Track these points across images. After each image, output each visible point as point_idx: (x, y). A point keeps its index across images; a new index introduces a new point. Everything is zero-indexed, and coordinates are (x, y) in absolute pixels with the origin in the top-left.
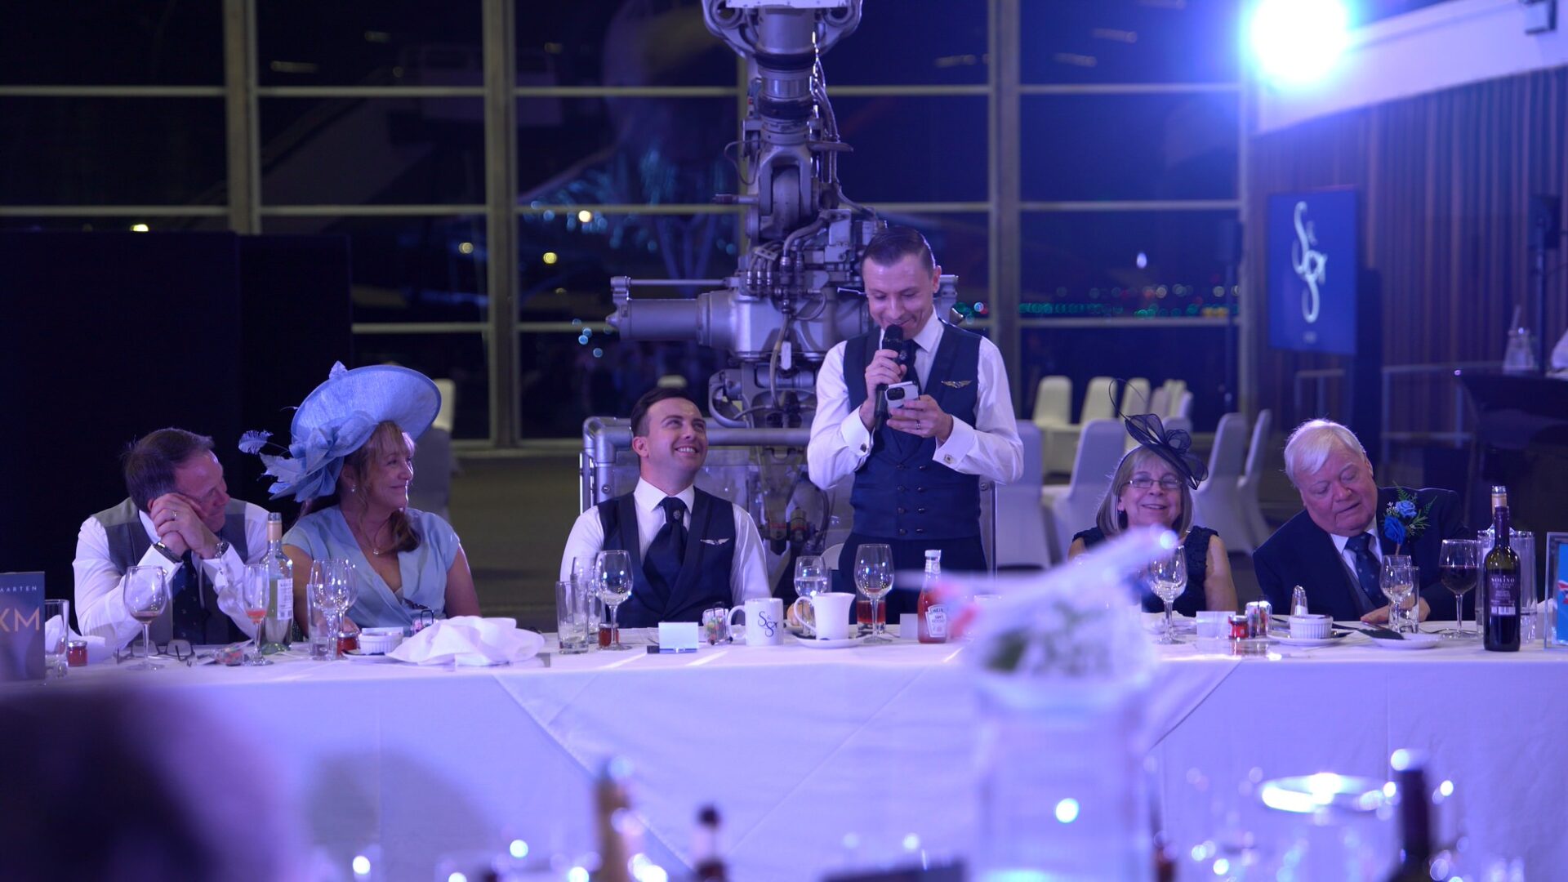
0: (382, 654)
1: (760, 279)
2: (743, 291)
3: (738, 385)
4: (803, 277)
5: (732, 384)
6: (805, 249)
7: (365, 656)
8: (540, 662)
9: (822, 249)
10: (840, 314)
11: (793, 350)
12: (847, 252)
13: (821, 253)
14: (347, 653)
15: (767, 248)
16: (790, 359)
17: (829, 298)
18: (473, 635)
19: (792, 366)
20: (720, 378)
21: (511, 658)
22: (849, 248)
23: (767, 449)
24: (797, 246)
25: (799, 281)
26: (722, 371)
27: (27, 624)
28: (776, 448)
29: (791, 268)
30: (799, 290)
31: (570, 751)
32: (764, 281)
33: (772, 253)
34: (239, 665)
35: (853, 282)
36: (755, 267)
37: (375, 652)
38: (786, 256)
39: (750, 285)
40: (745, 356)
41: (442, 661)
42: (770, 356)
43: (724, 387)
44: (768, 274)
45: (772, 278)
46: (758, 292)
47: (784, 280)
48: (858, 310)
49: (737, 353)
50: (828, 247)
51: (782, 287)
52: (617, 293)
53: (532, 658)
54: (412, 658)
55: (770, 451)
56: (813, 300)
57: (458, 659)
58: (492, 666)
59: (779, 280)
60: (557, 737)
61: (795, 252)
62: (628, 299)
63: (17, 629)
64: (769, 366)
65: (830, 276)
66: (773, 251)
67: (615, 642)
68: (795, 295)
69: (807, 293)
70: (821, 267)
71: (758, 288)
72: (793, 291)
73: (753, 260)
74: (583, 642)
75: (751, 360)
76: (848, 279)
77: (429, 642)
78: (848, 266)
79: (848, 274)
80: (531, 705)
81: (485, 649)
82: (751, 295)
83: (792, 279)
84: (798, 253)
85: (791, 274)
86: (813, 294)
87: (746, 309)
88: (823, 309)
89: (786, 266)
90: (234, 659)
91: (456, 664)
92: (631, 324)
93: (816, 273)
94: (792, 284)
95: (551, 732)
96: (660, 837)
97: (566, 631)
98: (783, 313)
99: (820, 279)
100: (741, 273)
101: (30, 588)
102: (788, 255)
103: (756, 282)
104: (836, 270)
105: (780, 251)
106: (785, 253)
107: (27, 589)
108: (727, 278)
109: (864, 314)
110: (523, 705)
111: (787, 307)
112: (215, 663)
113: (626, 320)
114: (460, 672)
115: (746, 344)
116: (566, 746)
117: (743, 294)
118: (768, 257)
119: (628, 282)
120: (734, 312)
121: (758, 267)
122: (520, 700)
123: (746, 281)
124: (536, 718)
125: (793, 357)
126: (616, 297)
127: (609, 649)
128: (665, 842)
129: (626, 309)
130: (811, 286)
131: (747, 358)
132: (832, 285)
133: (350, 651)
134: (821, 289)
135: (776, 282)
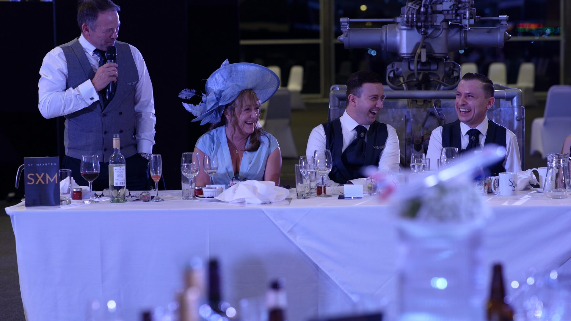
0: (213, 197)
1: (411, 18)
2: (402, 24)
3: (400, 70)
4: (432, 17)
5: (397, 69)
6: (433, 4)
7: (205, 198)
8: (287, 202)
9: (441, 3)
10: (450, 35)
11: (427, 53)
12: (454, 5)
13: (440, 5)
14: (197, 196)
15: (414, 3)
16: (425, 57)
17: (444, 27)
18: (254, 190)
19: (427, 60)
20: (392, 66)
21: (272, 200)
22: (454, 3)
23: (414, 101)
24: (429, 2)
25: (430, 19)
26: (393, 63)
27: (52, 181)
28: (418, 100)
29: (426, 13)
30: (429, 24)
31: (298, 245)
32: (413, 19)
33: (417, 6)
34: (149, 201)
35: (457, 19)
36: (409, 12)
37: (210, 196)
38: (423, 7)
39: (406, 21)
40: (404, 55)
41: (239, 202)
42: (415, 55)
43: (394, 71)
44: (415, 16)
45: (416, 17)
46: (410, 24)
47: (423, 18)
48: (459, 33)
49: (400, 54)
50: (444, 2)
51: (421, 22)
52: (342, 25)
53: (283, 200)
54: (226, 200)
55: (415, 102)
56: (437, 28)
57: (247, 200)
58: (262, 204)
59: (420, 18)
60: (291, 238)
61: (428, 5)
62: (348, 28)
63: (47, 183)
64: (414, 60)
65: (445, 16)
66: (417, 5)
67: (324, 193)
68: (428, 26)
69: (433, 25)
70: (441, 12)
71: (410, 22)
72: (426, 24)
73: (408, 9)
74: (308, 193)
75: (407, 57)
76: (454, 18)
77: (234, 192)
78: (454, 12)
79: (454, 15)
80: (279, 223)
81: (260, 196)
82: (406, 26)
83: (426, 18)
84: (429, 6)
85: (425, 16)
86: (436, 25)
87: (404, 33)
88: (442, 32)
89: (423, 12)
90: (146, 198)
91: (246, 203)
92: (349, 41)
93: (438, 15)
94: (426, 20)
95: (289, 236)
96: (340, 287)
97: (300, 188)
98: (422, 34)
99: (440, 18)
100: (402, 16)
101: (53, 164)
102: (424, 6)
103: (409, 20)
104: (448, 13)
105: (420, 4)
106: (423, 6)
107: (52, 164)
108: (395, 18)
109: (462, 35)
110: (276, 223)
111: (424, 31)
112: (138, 200)
113: (347, 38)
114: (247, 207)
115: (404, 50)
116: (296, 243)
117: (403, 26)
118: (415, 8)
119: (348, 20)
120: (398, 34)
121: (410, 12)
122: (274, 221)
123: (404, 19)
124: (282, 229)
125: (427, 56)
126: (342, 28)
127: (321, 197)
128: (343, 289)
129: (347, 33)
130: (436, 21)
131: (405, 57)
132: (446, 21)
133: (199, 196)
134: (441, 23)
135: (418, 20)
